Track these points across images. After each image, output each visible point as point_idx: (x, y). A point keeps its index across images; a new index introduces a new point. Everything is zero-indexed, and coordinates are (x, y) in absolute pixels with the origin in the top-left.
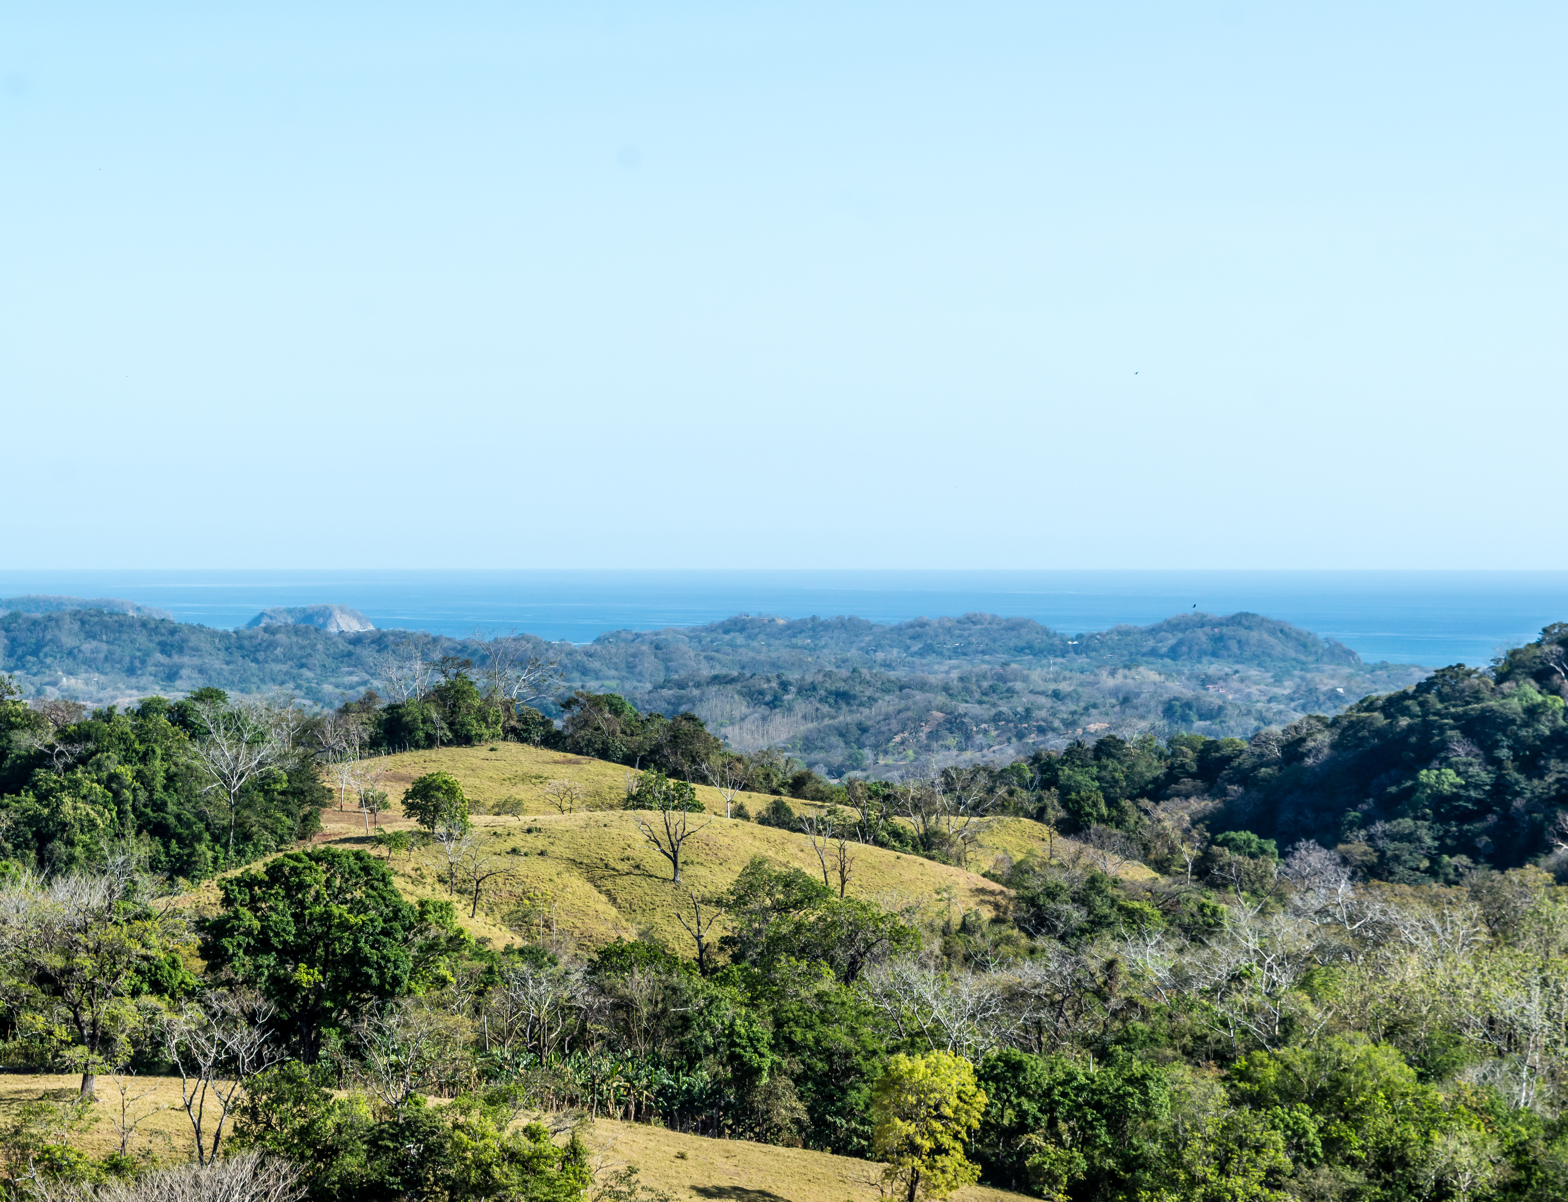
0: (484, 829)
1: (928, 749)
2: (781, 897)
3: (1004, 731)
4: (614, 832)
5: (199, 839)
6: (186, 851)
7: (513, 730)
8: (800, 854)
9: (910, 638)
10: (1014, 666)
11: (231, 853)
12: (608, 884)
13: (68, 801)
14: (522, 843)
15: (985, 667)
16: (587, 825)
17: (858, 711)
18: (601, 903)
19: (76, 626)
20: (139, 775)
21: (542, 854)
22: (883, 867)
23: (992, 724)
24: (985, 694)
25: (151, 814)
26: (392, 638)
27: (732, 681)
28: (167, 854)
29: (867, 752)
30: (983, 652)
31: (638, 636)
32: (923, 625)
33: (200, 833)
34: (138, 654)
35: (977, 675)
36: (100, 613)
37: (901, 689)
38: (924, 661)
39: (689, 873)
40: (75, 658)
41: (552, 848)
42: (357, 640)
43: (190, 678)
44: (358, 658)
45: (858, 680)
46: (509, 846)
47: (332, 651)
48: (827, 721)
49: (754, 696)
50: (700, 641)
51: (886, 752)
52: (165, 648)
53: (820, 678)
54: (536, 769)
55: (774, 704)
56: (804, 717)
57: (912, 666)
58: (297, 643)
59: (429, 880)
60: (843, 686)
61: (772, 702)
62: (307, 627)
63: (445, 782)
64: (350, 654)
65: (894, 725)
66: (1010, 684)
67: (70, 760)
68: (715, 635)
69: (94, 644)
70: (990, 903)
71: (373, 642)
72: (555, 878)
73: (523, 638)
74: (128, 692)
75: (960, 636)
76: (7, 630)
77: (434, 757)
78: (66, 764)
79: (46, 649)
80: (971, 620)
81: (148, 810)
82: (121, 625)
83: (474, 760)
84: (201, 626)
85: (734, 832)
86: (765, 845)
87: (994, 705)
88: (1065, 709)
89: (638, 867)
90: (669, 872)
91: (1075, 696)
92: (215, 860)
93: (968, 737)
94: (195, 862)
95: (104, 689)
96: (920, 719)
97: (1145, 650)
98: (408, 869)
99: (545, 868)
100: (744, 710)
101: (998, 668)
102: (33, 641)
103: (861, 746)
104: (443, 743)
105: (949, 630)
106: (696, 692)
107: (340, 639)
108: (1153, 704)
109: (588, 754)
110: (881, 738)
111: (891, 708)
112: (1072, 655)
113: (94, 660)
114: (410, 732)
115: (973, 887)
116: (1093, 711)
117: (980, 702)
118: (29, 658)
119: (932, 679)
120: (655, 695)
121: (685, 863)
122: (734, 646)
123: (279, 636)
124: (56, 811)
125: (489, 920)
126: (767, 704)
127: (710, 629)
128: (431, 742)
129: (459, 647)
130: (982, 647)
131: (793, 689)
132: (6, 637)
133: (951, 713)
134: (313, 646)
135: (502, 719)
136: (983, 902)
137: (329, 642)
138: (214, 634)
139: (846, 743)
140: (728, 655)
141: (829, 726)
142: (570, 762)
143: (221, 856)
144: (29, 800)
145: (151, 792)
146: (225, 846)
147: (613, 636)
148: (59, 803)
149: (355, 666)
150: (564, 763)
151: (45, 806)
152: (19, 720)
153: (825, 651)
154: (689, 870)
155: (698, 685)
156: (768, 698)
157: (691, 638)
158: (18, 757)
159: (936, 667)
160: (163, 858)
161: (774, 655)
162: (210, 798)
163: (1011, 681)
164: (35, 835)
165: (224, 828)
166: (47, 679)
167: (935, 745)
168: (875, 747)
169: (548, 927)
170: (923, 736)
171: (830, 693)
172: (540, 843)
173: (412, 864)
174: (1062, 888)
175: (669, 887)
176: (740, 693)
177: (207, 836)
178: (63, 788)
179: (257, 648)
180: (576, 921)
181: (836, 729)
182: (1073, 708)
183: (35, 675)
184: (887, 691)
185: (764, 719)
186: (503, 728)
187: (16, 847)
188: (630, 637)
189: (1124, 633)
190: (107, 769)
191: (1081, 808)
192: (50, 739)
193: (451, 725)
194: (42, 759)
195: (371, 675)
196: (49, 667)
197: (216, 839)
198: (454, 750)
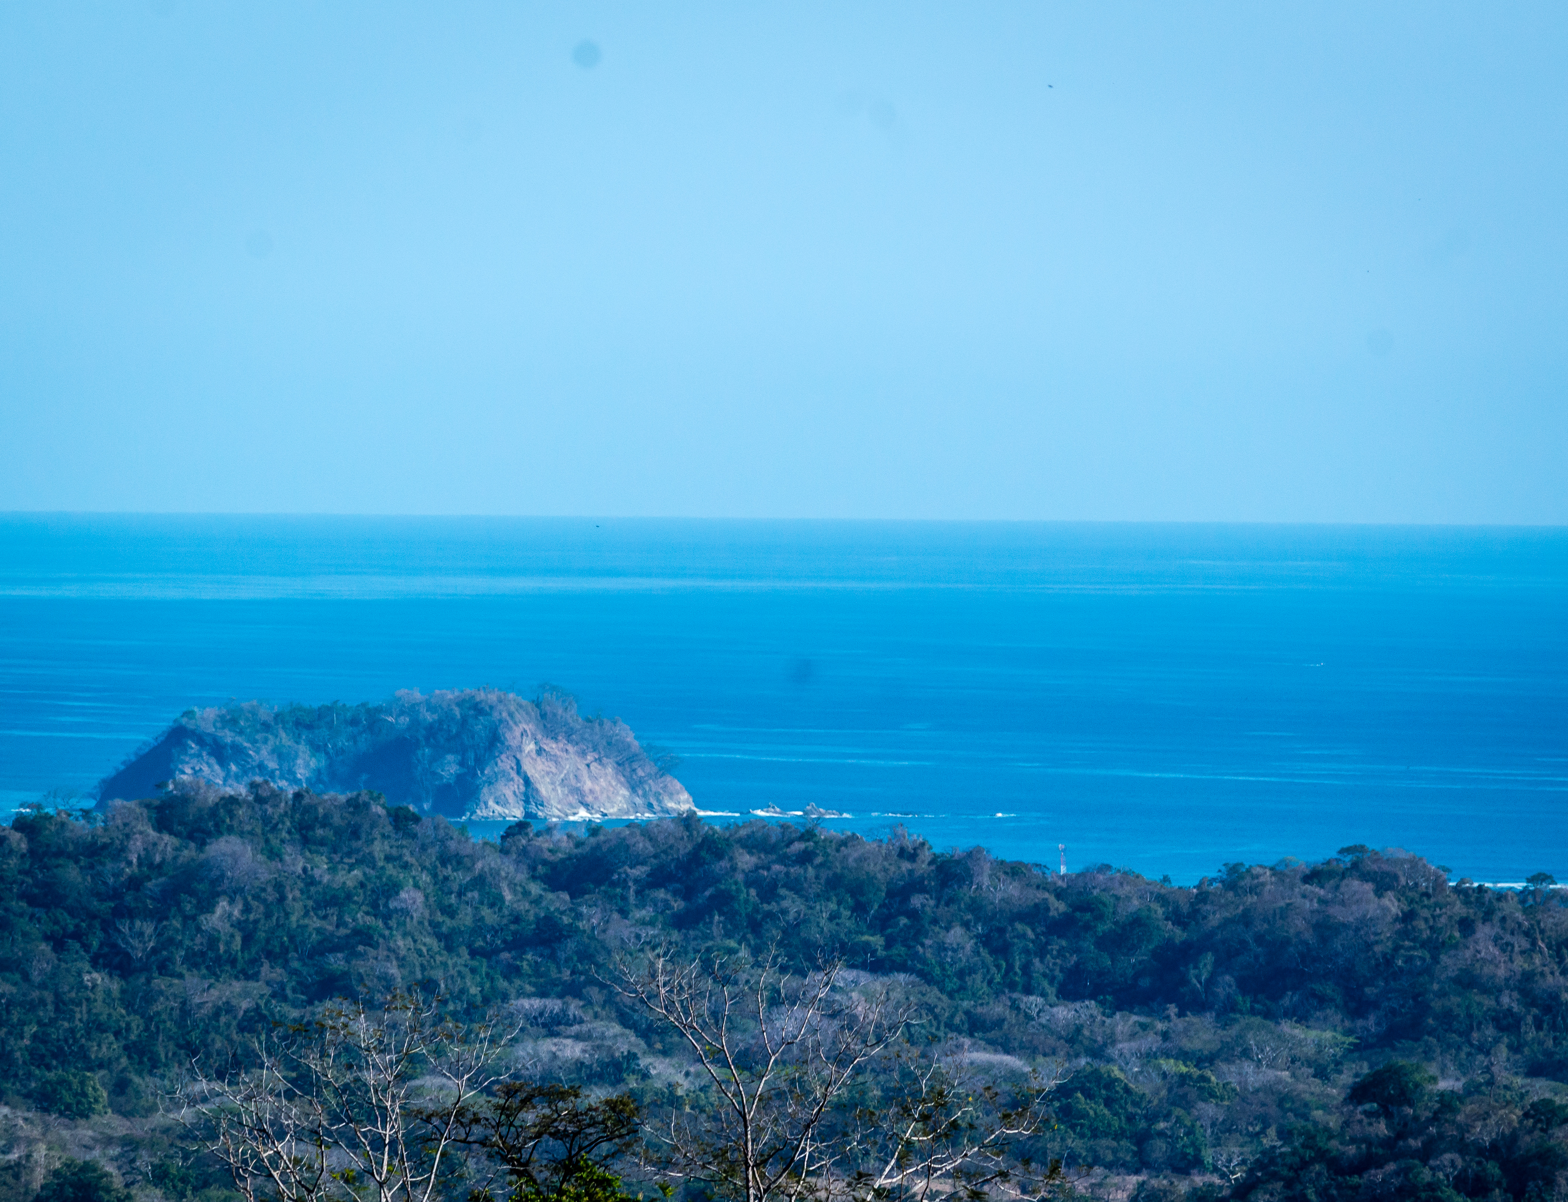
26: (746, 860)
42: (588, 868)
44: (585, 955)
47: (466, 918)
58: (309, 881)
62: (356, 806)
71: (659, 879)
107: (507, 867)
129: (1058, 907)
137: (461, 877)
149: (572, 990)
195: (647, 1033)
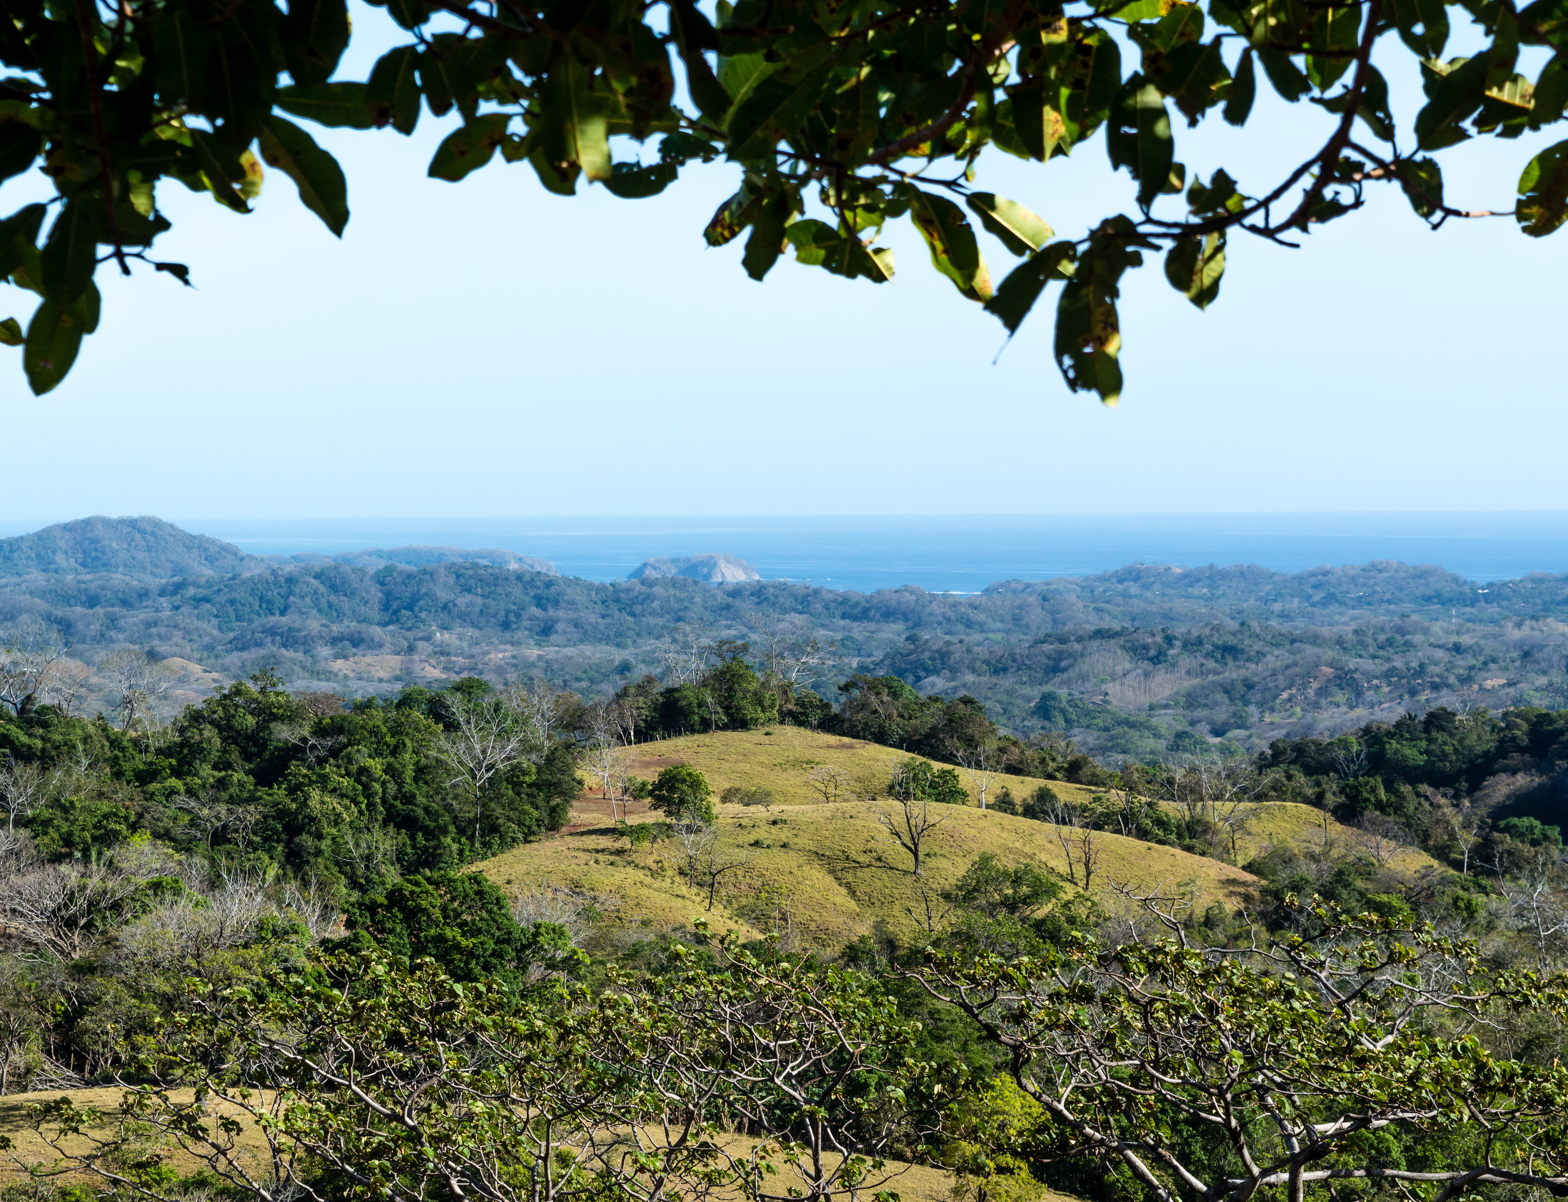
0: (730, 821)
1: (1316, 706)
2: (1010, 892)
3: (1396, 688)
4: (859, 823)
5: (445, 832)
6: (432, 843)
7: (791, 713)
8: (1049, 846)
9: (1313, 587)
10: (1414, 617)
11: (477, 845)
12: (850, 877)
13: (315, 795)
14: (766, 835)
15: (1384, 618)
16: (833, 817)
17: (1244, 666)
18: (841, 897)
19: (451, 580)
20: (389, 769)
21: (784, 846)
22: (1132, 859)
23: (1384, 680)
24: (1381, 647)
25: (400, 806)
26: (771, 590)
27: (1115, 635)
28: (414, 847)
29: (1252, 709)
30: (1389, 602)
31: (1028, 585)
32: (1326, 573)
33: (446, 825)
34: (514, 607)
35: (1375, 628)
36: (476, 566)
37: (1293, 642)
38: (1325, 612)
39: (931, 865)
40: (449, 613)
41: (796, 840)
42: (736, 592)
43: (565, 632)
44: (736, 611)
45: (1247, 634)
46: (752, 838)
47: (710, 603)
48: (1211, 678)
49: (1138, 651)
50: (1092, 592)
51: (1272, 710)
52: (539, 602)
53: (1207, 631)
54: (808, 754)
55: (1156, 660)
56: (1188, 673)
57: (1311, 616)
58: (675, 596)
59: (670, 873)
60: (1231, 641)
61: (1157, 657)
62: (686, 579)
63: (690, 775)
64: (728, 607)
65: (1281, 681)
66: (1408, 637)
67: (322, 753)
68: (1108, 585)
69: (469, 597)
70: (1240, 894)
71: (752, 594)
72: (795, 871)
73: (906, 589)
74: (502, 647)
75: (1364, 585)
76: (382, 584)
77: (707, 742)
78: (317, 757)
79: (421, 603)
80: (1377, 568)
81: (398, 803)
82: (497, 578)
83: (748, 745)
84: (577, 579)
85: (983, 823)
86: (1013, 836)
87: (1388, 660)
88: (1462, 663)
89: (879, 859)
90: (910, 864)
91: (1473, 650)
92: (461, 852)
93: (1359, 693)
94: (441, 855)
95: (477, 644)
96: (1309, 674)
97: (1559, 598)
98: (650, 862)
99: (786, 861)
100: (1127, 665)
101: (1396, 619)
102: (408, 594)
103: (1246, 703)
104: (718, 728)
105: (1353, 579)
106: (1077, 647)
107: (719, 592)
108: (1555, 658)
109: (864, 738)
110: (1268, 695)
111: (1279, 664)
112: (1483, 604)
113: (469, 614)
114: (686, 716)
115: (1224, 877)
116: (1493, 666)
117: (1374, 657)
118: (404, 612)
119: (1325, 631)
120: (1035, 650)
121: (928, 855)
122: (1126, 596)
123: (655, 589)
124: (304, 804)
125: (727, 913)
126: (1151, 659)
127: (1103, 579)
128: (706, 726)
129: (840, 599)
130: (1387, 596)
131: (1178, 643)
132: (381, 591)
133: (1341, 668)
134: (691, 599)
135: (778, 703)
136: (1232, 893)
137: (708, 595)
138: (590, 587)
139: (1231, 700)
140: (1118, 605)
141: (1213, 682)
142: (844, 746)
143: (467, 848)
144: (280, 793)
145: (400, 785)
146: (471, 839)
147: (1002, 586)
148: (307, 797)
149: (734, 619)
150: (837, 747)
151: (293, 800)
152: (281, 711)
153: (1221, 601)
154: (932, 863)
155: (1080, 640)
156: (1152, 653)
157: (1083, 588)
158: (276, 748)
159: (1337, 618)
160: (409, 851)
161: (1166, 606)
162: (459, 791)
163: (1410, 633)
164: (285, 827)
165: (470, 821)
166: (420, 635)
167: (1323, 702)
168: (1261, 704)
169: (786, 920)
170: (1311, 692)
171: (1217, 647)
172: (784, 834)
173: (655, 857)
174: (1307, 882)
175: (909, 879)
176: (1123, 647)
177: (452, 828)
178: (311, 783)
179: (634, 602)
180: (813, 914)
181: (1221, 685)
182: (1472, 662)
183: (409, 629)
184: (1277, 645)
185: (1146, 675)
186: (780, 712)
187: (266, 839)
188: (1021, 588)
189: (1538, 581)
190: (357, 761)
191: (1359, 793)
192: (306, 732)
193: (727, 709)
194: (295, 752)
195: (750, 628)
196: (423, 621)
197: (461, 831)
198: (730, 735)
